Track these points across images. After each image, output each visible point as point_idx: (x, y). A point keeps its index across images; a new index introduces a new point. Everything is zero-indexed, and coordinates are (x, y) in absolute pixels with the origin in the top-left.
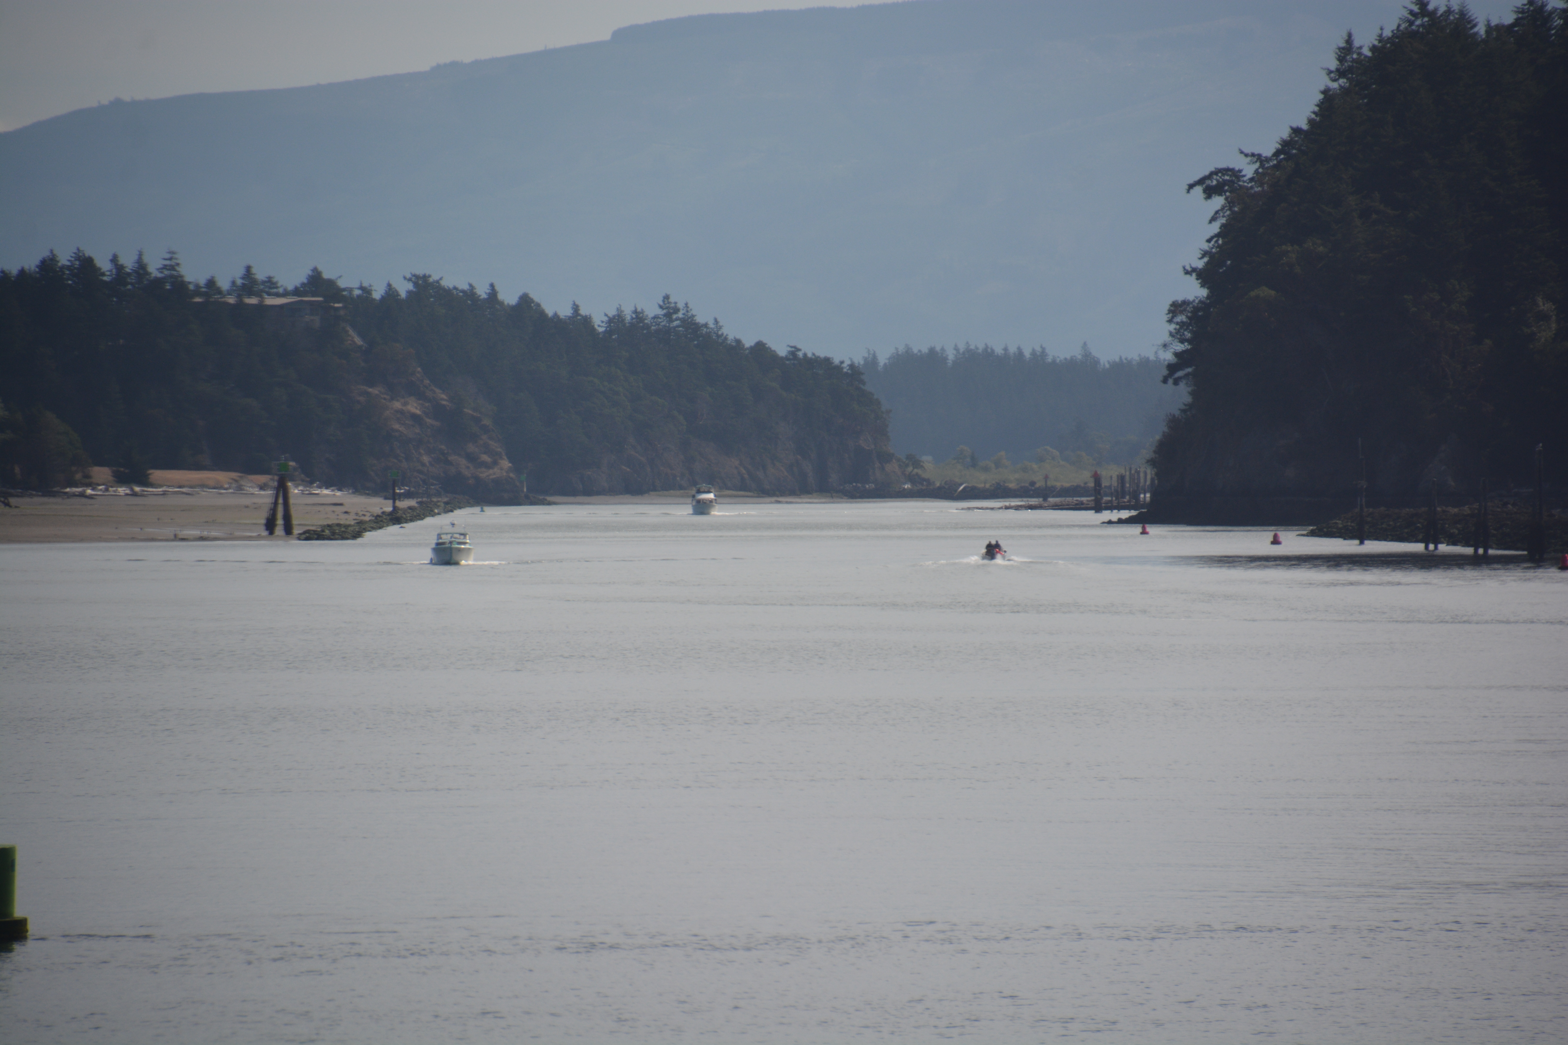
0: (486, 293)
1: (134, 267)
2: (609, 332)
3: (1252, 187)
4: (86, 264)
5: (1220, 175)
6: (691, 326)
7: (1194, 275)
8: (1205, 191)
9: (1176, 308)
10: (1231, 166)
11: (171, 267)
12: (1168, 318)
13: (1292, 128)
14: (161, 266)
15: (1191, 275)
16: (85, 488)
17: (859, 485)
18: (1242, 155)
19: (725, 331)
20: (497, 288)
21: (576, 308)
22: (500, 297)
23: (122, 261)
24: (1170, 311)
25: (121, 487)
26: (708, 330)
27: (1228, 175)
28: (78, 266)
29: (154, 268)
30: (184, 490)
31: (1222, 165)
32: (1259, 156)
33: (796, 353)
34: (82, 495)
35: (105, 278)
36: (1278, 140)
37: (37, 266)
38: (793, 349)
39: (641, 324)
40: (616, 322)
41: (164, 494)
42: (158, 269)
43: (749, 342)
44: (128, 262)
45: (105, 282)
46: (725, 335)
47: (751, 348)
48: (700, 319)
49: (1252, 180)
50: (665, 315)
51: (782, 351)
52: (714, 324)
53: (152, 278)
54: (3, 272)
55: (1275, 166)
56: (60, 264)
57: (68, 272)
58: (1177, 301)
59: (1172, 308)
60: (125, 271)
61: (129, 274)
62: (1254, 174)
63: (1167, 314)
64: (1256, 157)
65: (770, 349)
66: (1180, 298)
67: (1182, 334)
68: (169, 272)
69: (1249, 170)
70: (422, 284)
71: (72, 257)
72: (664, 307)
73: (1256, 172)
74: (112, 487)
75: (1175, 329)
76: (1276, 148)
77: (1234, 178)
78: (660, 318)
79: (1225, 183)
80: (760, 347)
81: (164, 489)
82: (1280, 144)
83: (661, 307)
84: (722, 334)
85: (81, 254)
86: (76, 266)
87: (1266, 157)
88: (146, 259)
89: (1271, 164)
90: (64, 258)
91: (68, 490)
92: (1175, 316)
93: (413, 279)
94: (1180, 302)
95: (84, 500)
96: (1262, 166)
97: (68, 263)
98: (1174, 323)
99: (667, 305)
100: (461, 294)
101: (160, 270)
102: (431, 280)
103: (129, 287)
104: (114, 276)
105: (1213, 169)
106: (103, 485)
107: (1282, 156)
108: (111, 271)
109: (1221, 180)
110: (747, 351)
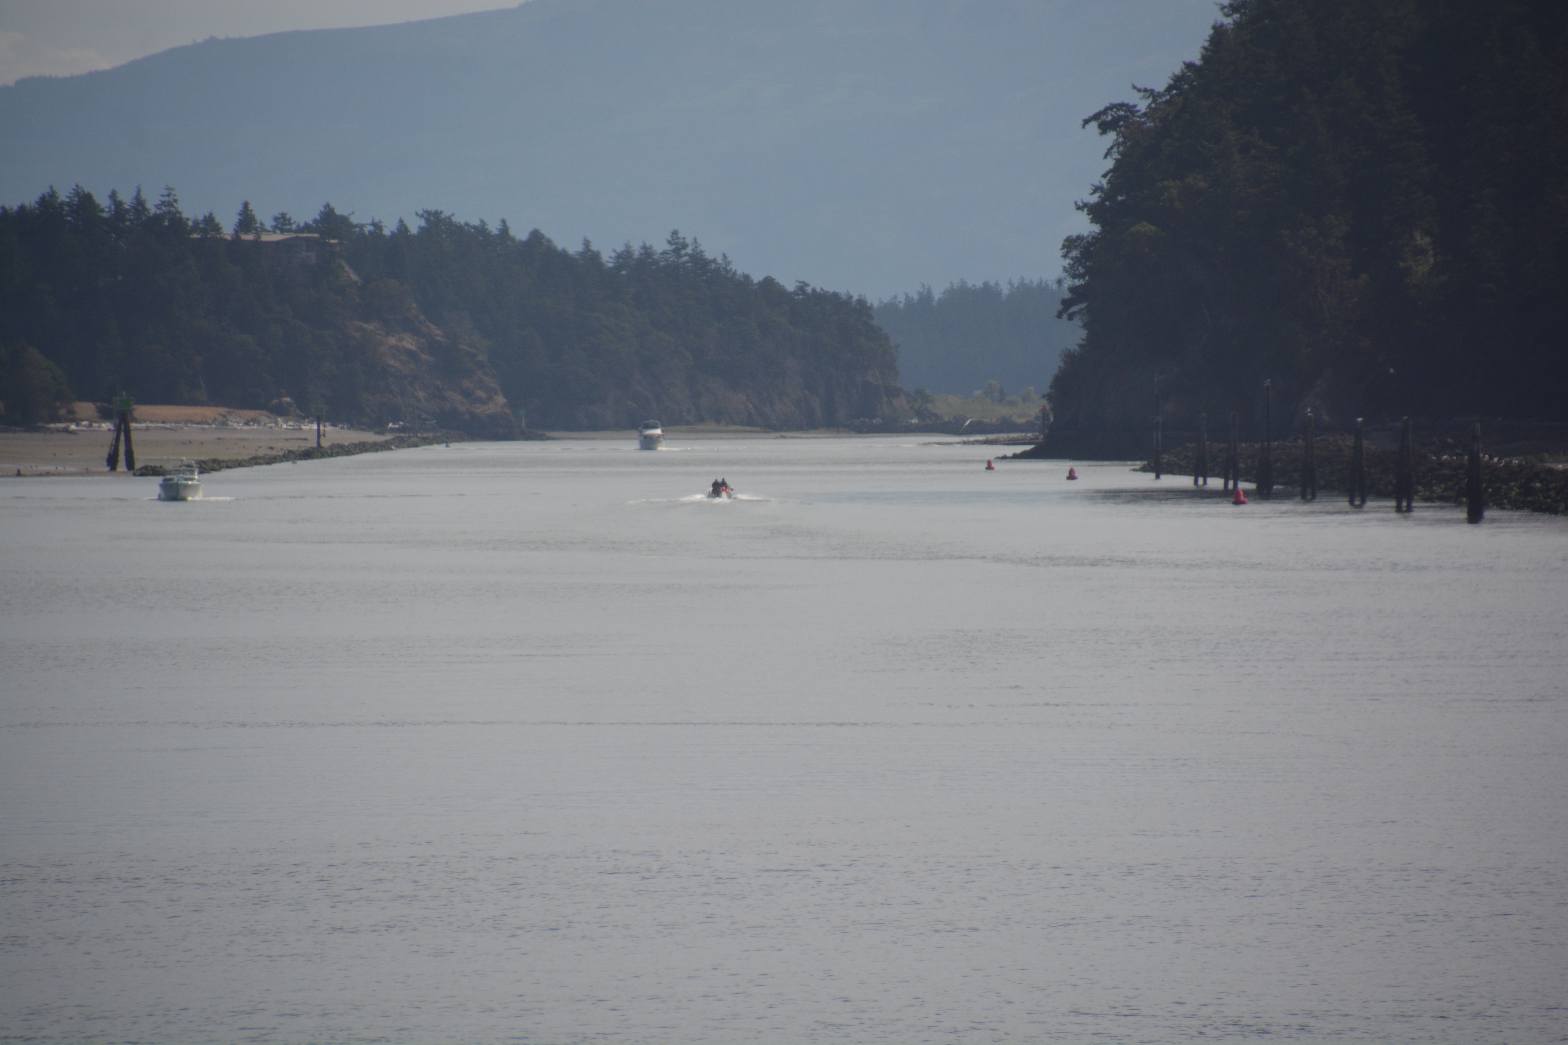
0: (497, 229)
1: (133, 203)
2: (618, 267)
3: (1144, 123)
4: (85, 201)
5: (1115, 110)
6: (698, 259)
7: (1086, 210)
8: (1100, 126)
9: (1070, 244)
10: (1126, 102)
11: (169, 203)
12: (1063, 253)
13: (1185, 63)
14: (160, 203)
15: (1083, 210)
16: (68, 424)
17: (867, 420)
18: (1135, 91)
19: (733, 267)
20: (509, 224)
21: (587, 243)
22: (512, 232)
23: (121, 197)
24: (1064, 247)
25: (104, 423)
26: (717, 266)
27: (1123, 110)
28: (77, 203)
29: (152, 205)
30: (167, 425)
31: (1117, 100)
32: (1152, 91)
33: (805, 288)
34: (66, 431)
35: (105, 215)
36: (1171, 75)
37: (37, 203)
38: (801, 284)
39: (650, 260)
40: (624, 257)
41: (147, 429)
42: (156, 206)
43: (757, 277)
44: (127, 199)
45: (104, 218)
46: (733, 270)
47: (760, 283)
48: (709, 255)
49: (1145, 114)
50: (674, 251)
51: (790, 286)
52: (723, 260)
53: (151, 215)
54: (3, 208)
55: (1167, 102)
56: (59, 201)
57: (67, 208)
58: (1071, 236)
59: (1066, 243)
60: (124, 207)
61: (127, 211)
62: (1146, 109)
63: (1061, 249)
64: (1149, 92)
65: (779, 284)
66: (1074, 234)
67: (1076, 269)
68: (167, 208)
69: (1143, 105)
70: (434, 220)
71: (71, 193)
72: (673, 243)
73: (1149, 106)
74: (96, 422)
75: (1069, 264)
76: (1168, 84)
77: (1129, 114)
78: (669, 254)
79: (1120, 118)
80: (768, 283)
81: (148, 424)
82: (1172, 79)
83: (669, 242)
84: (731, 269)
85: (79, 190)
86: (75, 202)
87: (1158, 93)
88: (144, 196)
89: (1164, 99)
90: (63, 195)
91: (52, 425)
92: (1070, 251)
93: (425, 216)
94: (1074, 237)
95: (66, 435)
96: (1154, 101)
97: (67, 200)
98: (1070, 258)
99: (676, 241)
100: (473, 230)
101: (158, 207)
102: (443, 216)
103: (128, 223)
104: (113, 213)
105: (1108, 105)
106: (87, 420)
107: (1174, 92)
108: (110, 207)
109: (1116, 115)
110: (756, 287)
